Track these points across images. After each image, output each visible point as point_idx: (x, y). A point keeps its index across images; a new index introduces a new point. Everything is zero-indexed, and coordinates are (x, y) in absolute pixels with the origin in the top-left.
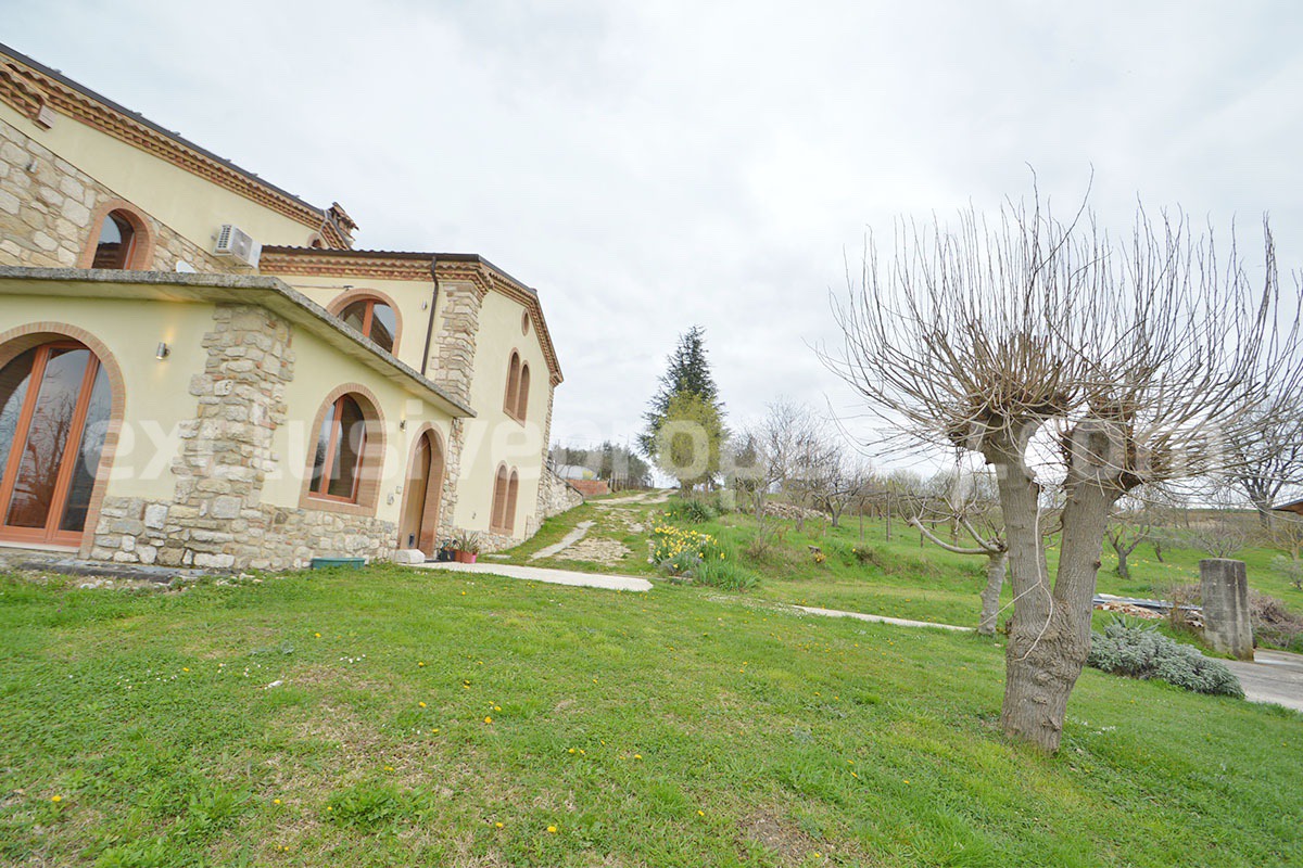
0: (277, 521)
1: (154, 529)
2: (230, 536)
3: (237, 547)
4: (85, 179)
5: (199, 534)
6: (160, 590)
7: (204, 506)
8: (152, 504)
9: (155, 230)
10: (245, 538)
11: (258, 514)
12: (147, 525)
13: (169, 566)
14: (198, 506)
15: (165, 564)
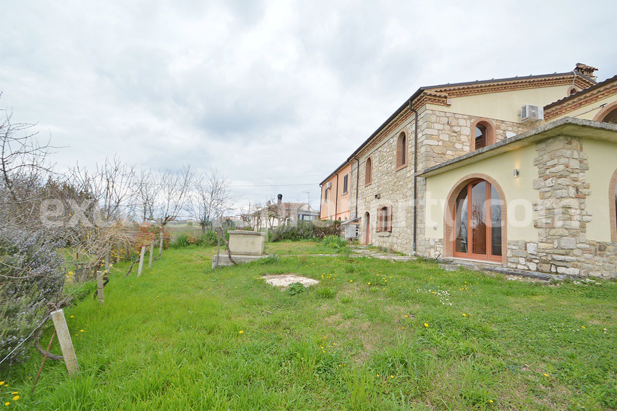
0: (600, 250)
1: (533, 254)
2: (574, 258)
3: (579, 264)
4: (465, 117)
5: (556, 257)
6: (545, 284)
7: (556, 243)
8: (529, 243)
9: (494, 124)
10: (583, 260)
11: (587, 246)
12: (529, 253)
13: (544, 272)
14: (553, 243)
15: (542, 271)
